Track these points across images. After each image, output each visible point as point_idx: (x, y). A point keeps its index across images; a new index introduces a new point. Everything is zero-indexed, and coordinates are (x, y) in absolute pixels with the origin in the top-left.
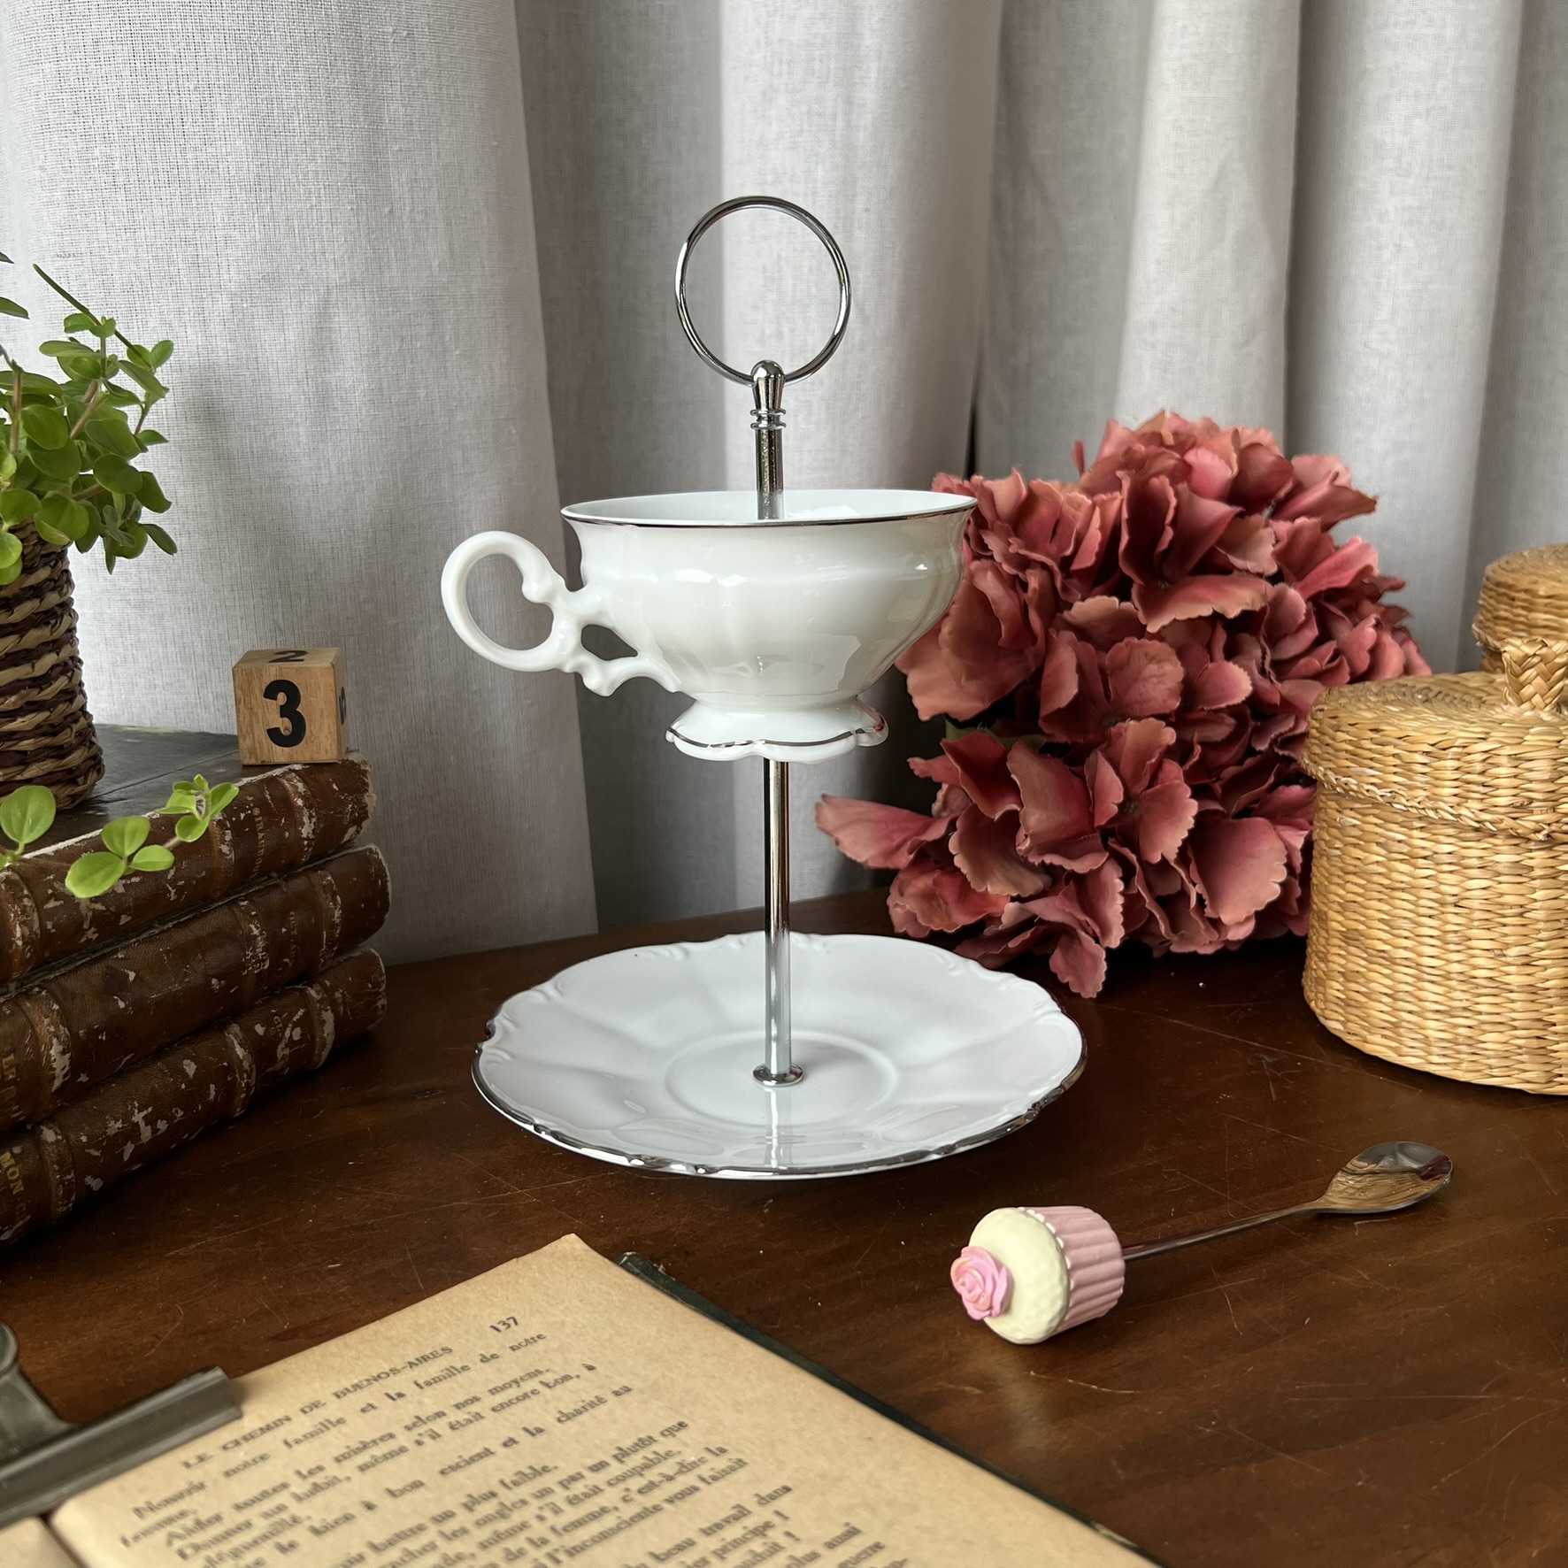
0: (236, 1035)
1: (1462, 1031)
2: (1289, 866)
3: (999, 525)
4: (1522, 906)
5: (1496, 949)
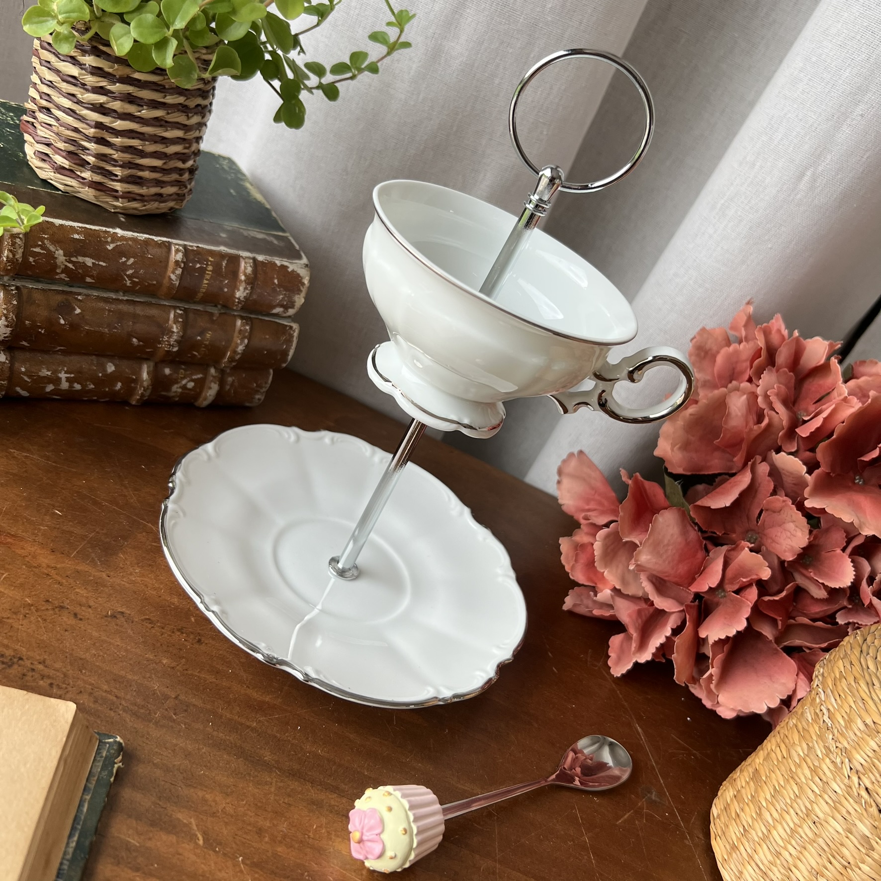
0: (149, 368)
3: (784, 372)
4: (849, 863)
5: (815, 870)
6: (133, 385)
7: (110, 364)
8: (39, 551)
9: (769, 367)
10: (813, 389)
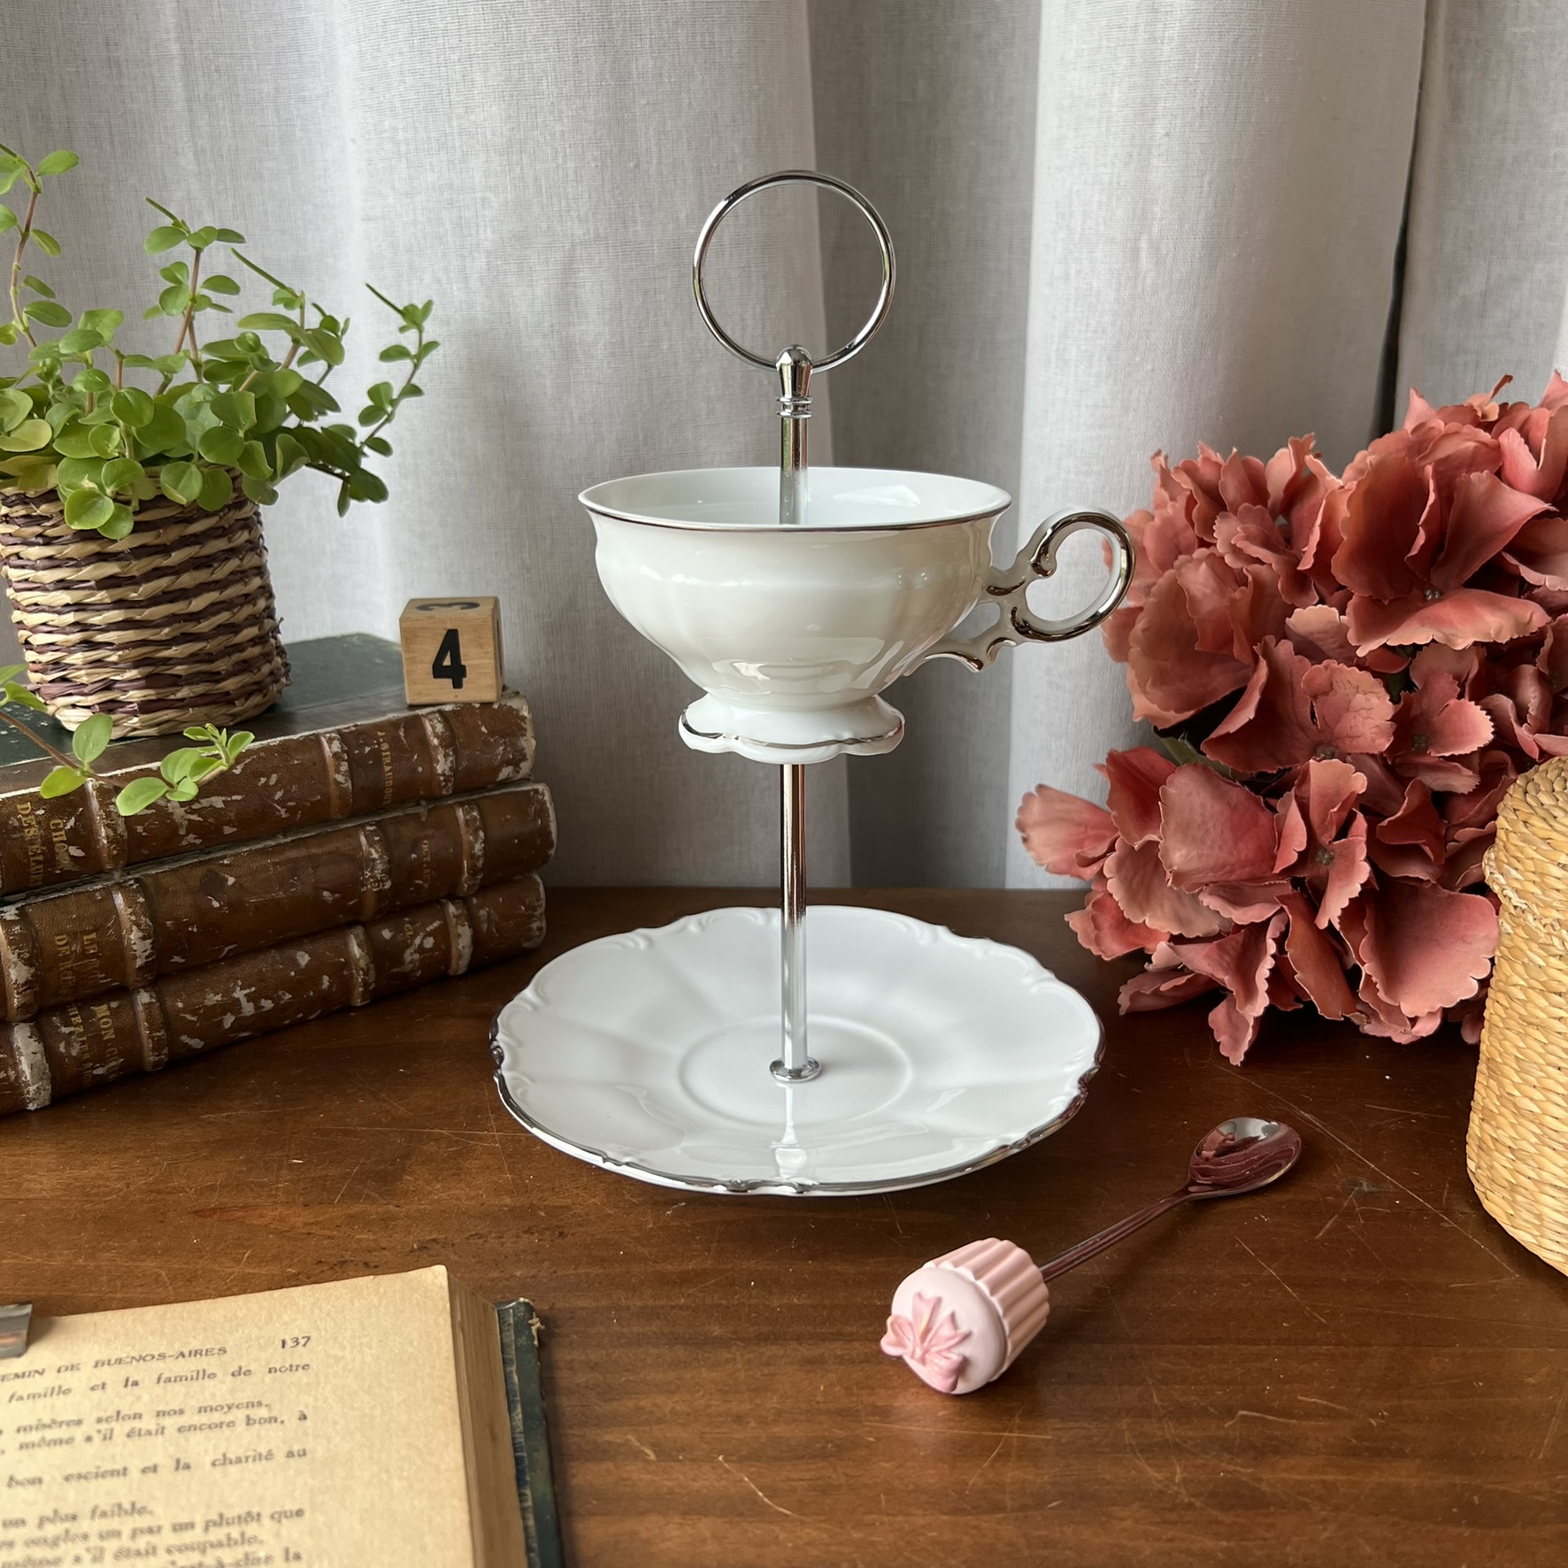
0: (357, 937)
3: (1245, 508)
6: (345, 973)
7: (300, 953)
8: (285, 1212)
9: (1221, 513)
10: (1306, 514)
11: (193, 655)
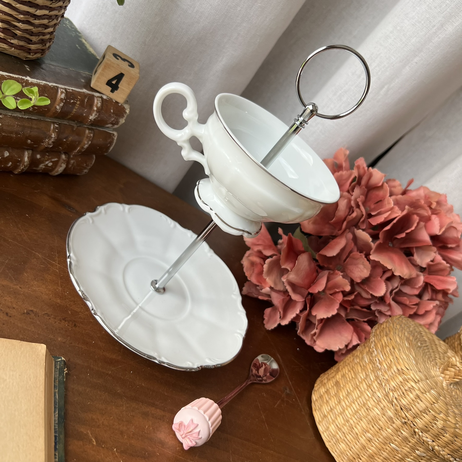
0: (28, 154)
1: (338, 436)
2: (347, 346)
3: (363, 188)
4: (382, 428)
5: (365, 429)
6: (18, 164)
7: (6, 152)
9: (358, 186)
10: (373, 196)
11: (27, 30)
